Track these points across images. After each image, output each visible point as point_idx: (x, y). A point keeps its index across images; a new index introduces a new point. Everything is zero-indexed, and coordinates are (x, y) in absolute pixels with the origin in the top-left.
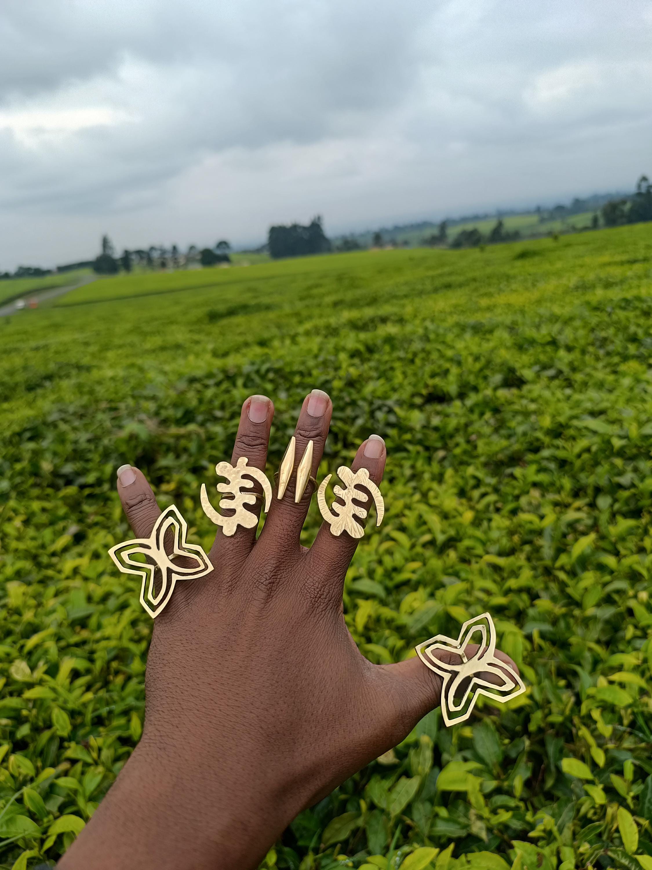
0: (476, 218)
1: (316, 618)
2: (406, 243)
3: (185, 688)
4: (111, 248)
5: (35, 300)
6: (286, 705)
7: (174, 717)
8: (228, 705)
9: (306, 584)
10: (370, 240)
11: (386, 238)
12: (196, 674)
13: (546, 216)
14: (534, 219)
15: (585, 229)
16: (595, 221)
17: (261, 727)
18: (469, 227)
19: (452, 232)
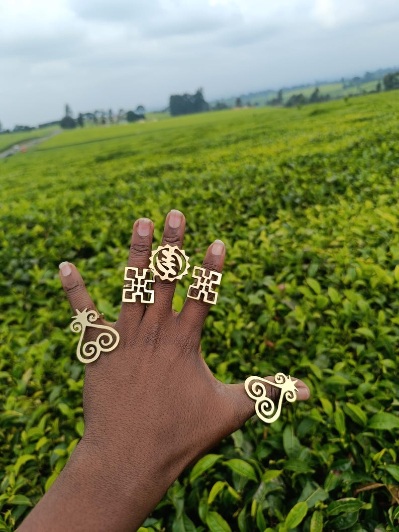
0: (302, 87)
2: (257, 104)
4: (71, 112)
5: (25, 146)
10: (233, 103)
11: (244, 101)
13: (347, 84)
14: (340, 86)
15: (372, 92)
16: (379, 87)
18: (297, 93)
19: (287, 97)
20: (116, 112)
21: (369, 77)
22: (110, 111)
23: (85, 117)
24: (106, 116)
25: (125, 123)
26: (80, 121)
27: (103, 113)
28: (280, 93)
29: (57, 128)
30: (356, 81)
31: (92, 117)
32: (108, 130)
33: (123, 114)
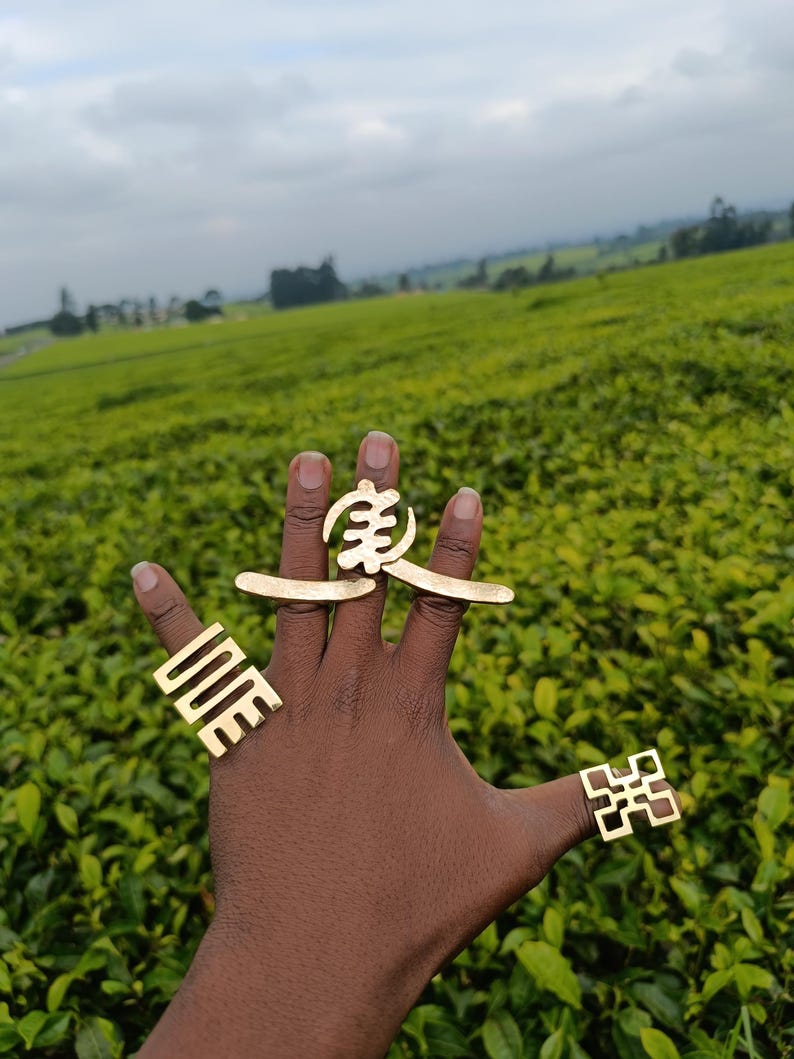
0: (523, 253)
1: (417, 742)
2: (439, 286)
3: (263, 850)
4: (72, 303)
6: (394, 861)
7: (255, 889)
8: (323, 870)
9: (399, 697)
10: (394, 283)
11: (414, 280)
12: (276, 831)
13: (606, 248)
14: (592, 252)
15: (652, 263)
16: (663, 252)
17: (368, 893)
18: (514, 264)
19: (495, 272)
20: (163, 301)
21: (644, 235)
22: (152, 301)
23: (101, 313)
24: (145, 312)
25: (182, 324)
26: (91, 320)
27: (138, 306)
28: (483, 265)
29: (44, 334)
30: (621, 241)
31: (114, 311)
32: (146, 337)
33: (177, 306)
